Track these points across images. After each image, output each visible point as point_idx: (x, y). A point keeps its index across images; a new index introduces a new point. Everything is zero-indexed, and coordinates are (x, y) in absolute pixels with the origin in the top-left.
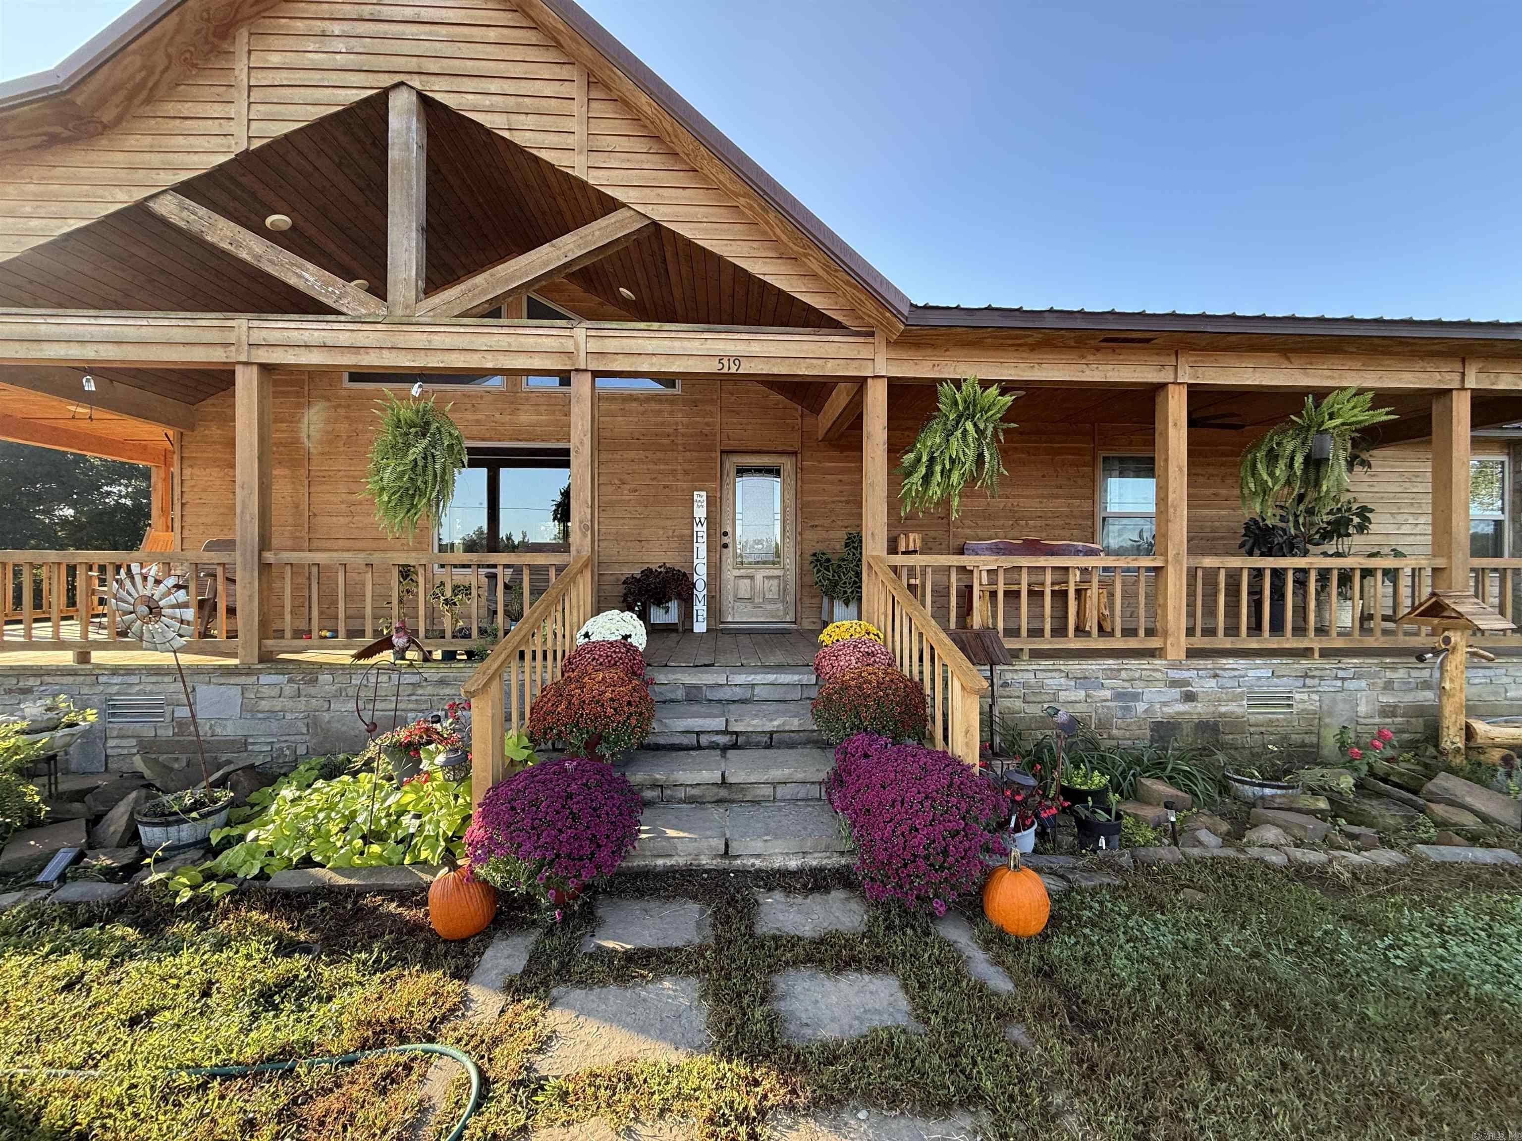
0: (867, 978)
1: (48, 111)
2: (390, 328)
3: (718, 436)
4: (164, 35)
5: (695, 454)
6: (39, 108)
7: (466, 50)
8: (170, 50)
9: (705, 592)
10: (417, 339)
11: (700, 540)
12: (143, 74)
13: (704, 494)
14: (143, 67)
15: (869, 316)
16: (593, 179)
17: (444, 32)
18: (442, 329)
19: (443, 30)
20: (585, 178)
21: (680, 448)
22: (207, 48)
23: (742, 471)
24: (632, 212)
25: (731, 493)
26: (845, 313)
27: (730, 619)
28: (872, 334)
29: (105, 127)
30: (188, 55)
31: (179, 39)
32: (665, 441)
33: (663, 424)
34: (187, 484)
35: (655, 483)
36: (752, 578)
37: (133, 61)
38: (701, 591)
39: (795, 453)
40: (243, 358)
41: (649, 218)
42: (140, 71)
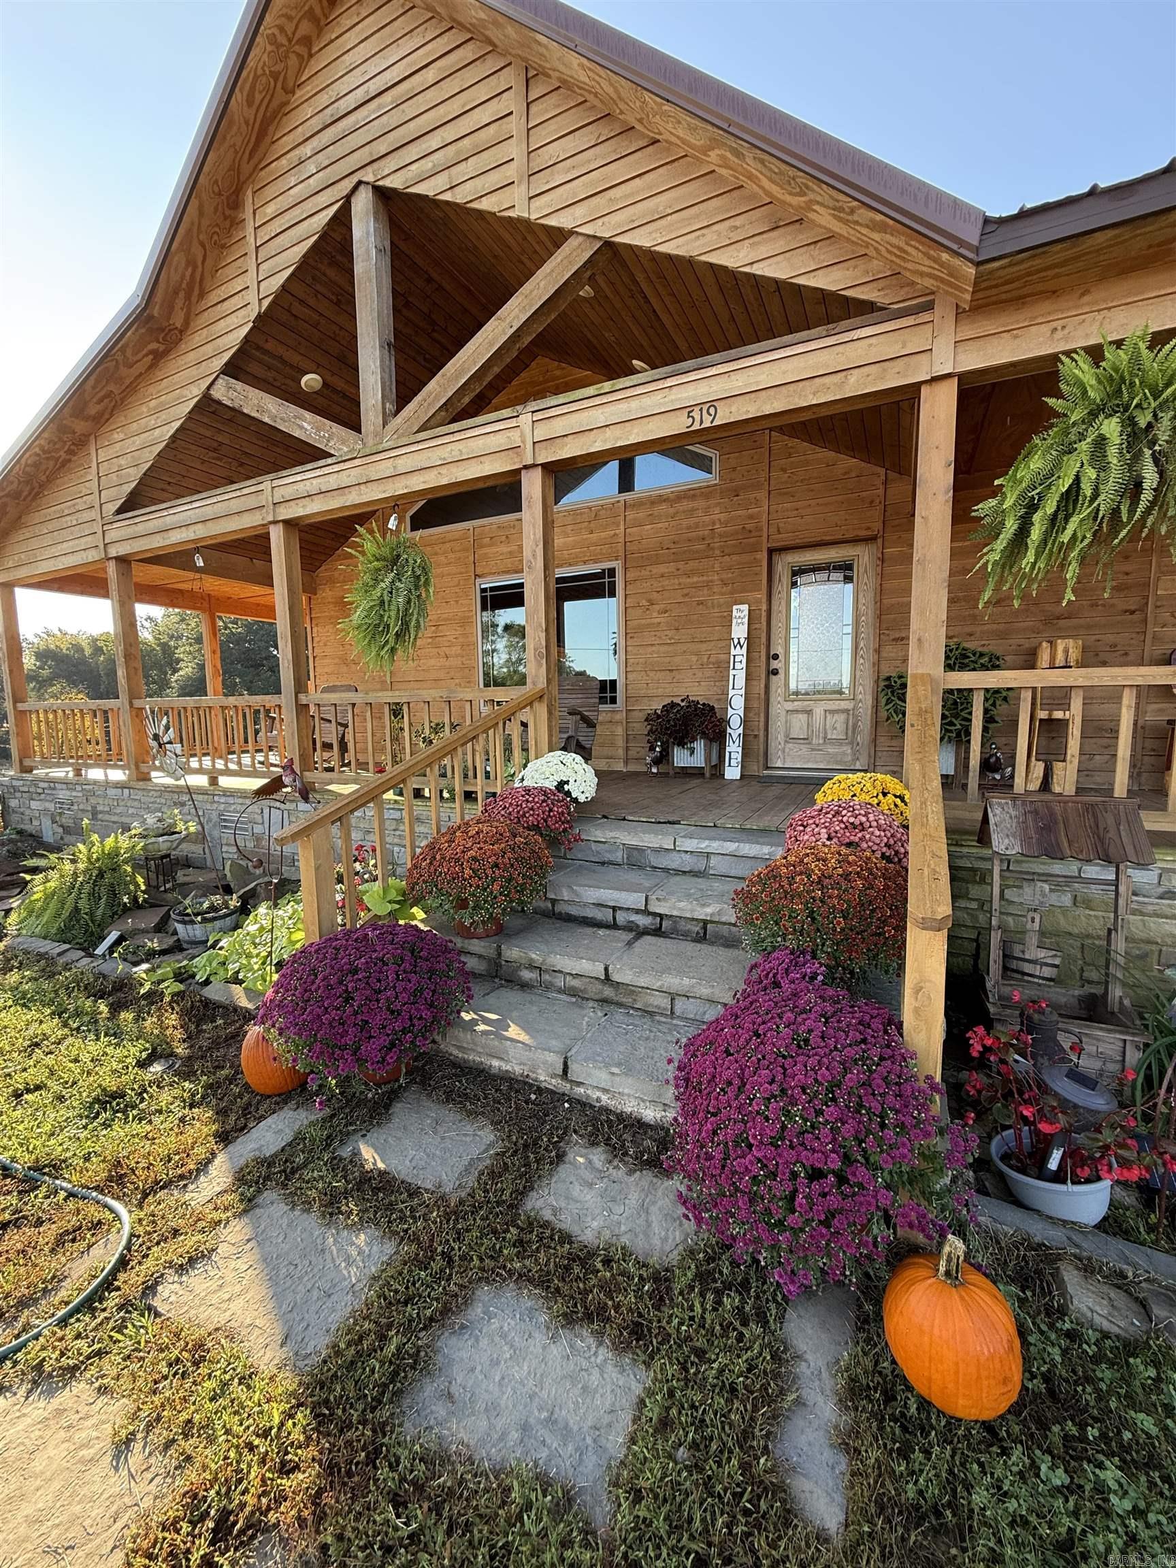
0: (604, 1353)
1: (143, 331)
2: (365, 460)
3: (765, 529)
4: (192, 224)
5: (735, 558)
6: (136, 330)
7: (410, 109)
8: (201, 237)
9: (741, 731)
10: (385, 468)
11: (738, 666)
12: (190, 270)
13: (745, 607)
14: (188, 263)
15: (922, 274)
16: (535, 212)
17: (390, 99)
18: (403, 450)
19: (387, 98)
20: (526, 215)
21: (717, 552)
22: (228, 223)
23: (798, 572)
24: (581, 239)
25: (783, 603)
26: (881, 284)
27: (779, 764)
28: (929, 307)
29: (181, 332)
30: (216, 237)
31: (205, 222)
32: (700, 547)
33: (697, 525)
34: (316, 640)
35: (687, 599)
36: (809, 712)
37: (178, 259)
38: (735, 729)
39: (871, 539)
40: (271, 519)
41: (600, 238)
42: (186, 269)
